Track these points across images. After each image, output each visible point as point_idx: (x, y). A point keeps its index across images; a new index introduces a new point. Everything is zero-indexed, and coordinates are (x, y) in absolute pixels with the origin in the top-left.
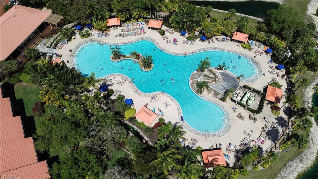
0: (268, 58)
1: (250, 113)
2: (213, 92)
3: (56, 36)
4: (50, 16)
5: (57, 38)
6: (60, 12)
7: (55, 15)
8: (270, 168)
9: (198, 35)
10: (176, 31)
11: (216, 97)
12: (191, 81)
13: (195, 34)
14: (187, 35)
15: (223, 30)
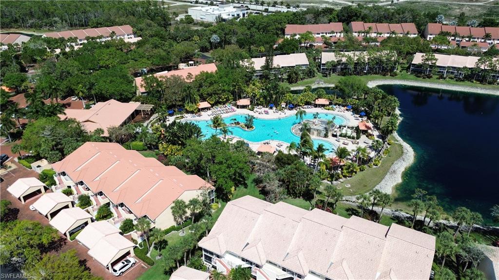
0: (350, 113)
1: (352, 140)
2: (316, 133)
3: (149, 121)
4: (140, 106)
5: (150, 122)
6: (150, 102)
7: (145, 105)
8: (382, 166)
9: (284, 106)
10: (264, 107)
11: (320, 136)
12: (293, 131)
13: (282, 106)
14: (274, 108)
15: (305, 100)
